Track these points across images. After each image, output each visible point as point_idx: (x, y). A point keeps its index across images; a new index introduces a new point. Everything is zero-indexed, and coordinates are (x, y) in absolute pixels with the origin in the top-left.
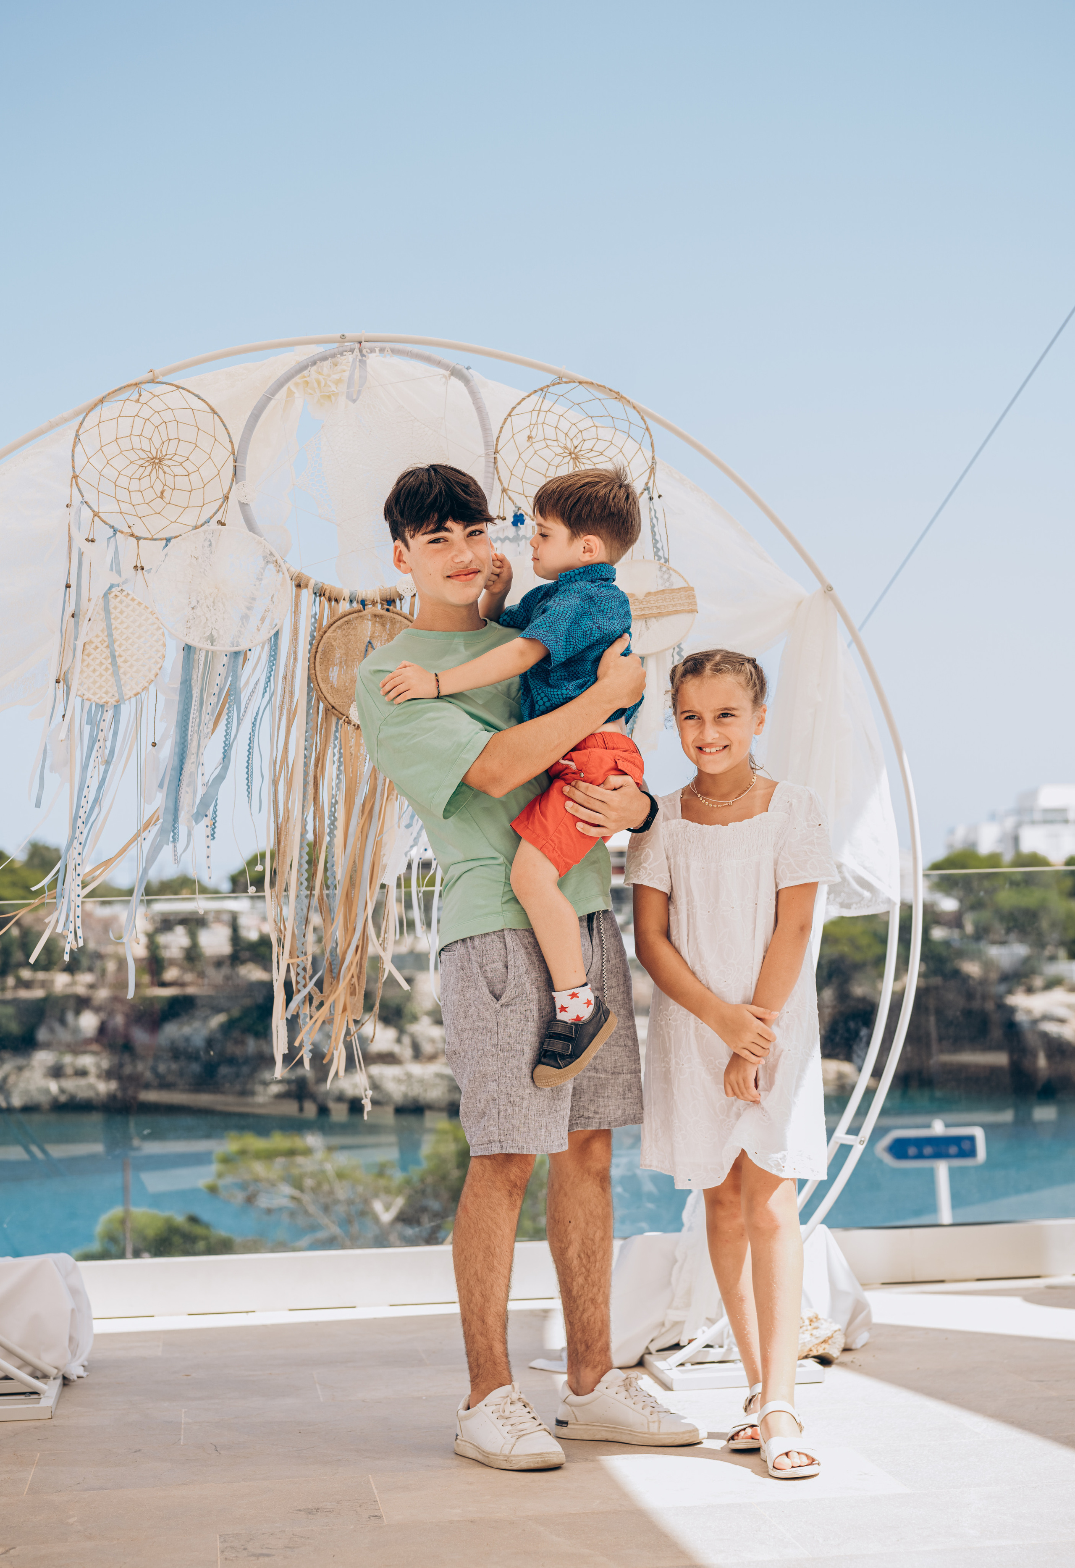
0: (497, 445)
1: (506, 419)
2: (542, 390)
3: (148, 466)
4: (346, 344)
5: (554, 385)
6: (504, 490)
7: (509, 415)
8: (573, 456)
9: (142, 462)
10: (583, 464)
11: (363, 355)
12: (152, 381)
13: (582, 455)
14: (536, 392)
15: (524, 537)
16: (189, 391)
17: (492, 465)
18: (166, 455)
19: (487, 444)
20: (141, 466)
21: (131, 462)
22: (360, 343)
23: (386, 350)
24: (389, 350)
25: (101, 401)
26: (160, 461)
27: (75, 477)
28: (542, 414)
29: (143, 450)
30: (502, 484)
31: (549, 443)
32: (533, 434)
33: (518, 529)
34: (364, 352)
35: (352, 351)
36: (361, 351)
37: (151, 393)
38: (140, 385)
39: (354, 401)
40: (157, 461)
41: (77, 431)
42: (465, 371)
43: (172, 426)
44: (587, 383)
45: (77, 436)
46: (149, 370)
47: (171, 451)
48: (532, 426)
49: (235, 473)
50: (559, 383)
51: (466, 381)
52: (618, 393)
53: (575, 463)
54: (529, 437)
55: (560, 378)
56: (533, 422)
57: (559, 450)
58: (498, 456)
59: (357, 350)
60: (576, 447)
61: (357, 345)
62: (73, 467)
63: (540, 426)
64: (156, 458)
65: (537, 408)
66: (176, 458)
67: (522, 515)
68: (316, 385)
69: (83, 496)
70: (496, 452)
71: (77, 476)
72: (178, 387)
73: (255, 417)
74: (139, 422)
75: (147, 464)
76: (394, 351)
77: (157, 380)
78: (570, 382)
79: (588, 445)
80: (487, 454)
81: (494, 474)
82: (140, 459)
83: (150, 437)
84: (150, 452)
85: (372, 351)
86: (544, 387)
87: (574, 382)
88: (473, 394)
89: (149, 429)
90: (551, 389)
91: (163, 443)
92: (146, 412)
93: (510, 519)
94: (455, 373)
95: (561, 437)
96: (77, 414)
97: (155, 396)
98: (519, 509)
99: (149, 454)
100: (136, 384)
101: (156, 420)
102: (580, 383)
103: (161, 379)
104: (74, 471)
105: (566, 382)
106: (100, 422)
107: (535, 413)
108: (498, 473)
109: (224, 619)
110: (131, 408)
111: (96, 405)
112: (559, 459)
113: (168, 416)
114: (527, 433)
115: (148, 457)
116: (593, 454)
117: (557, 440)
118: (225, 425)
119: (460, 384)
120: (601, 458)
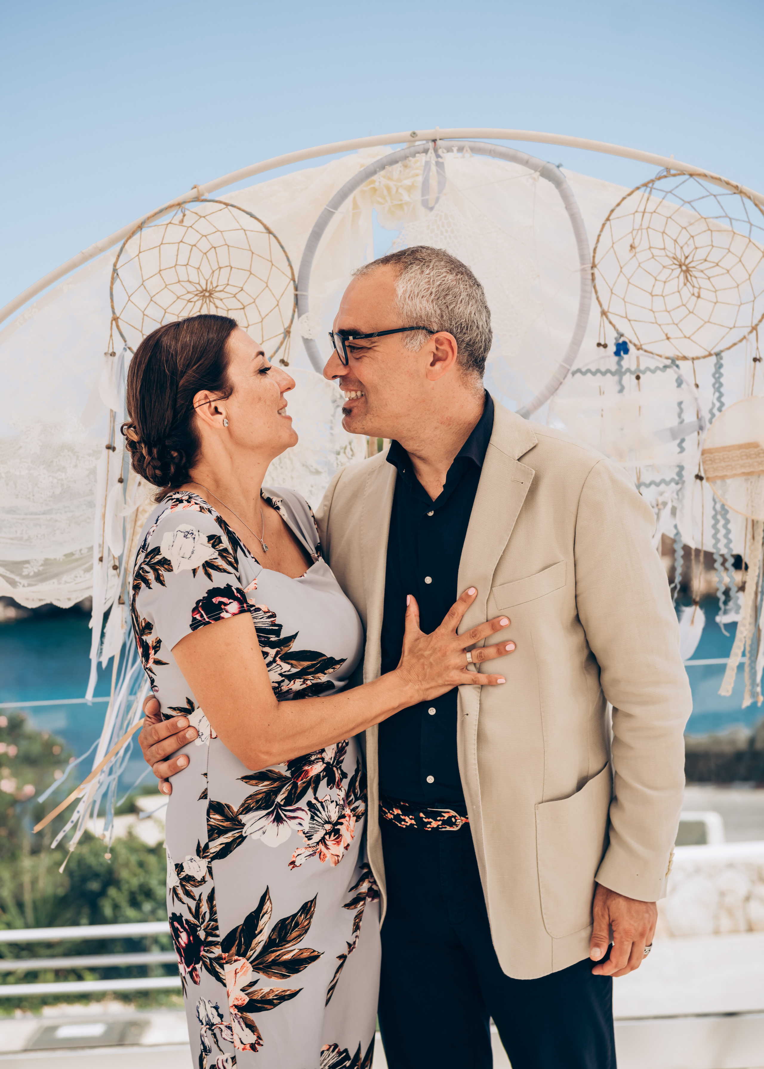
0: (594, 257)
1: (604, 225)
2: (645, 185)
3: (198, 300)
4: (417, 143)
5: (659, 178)
6: (604, 313)
7: (608, 219)
8: (684, 268)
9: (189, 296)
10: (696, 277)
11: (438, 156)
12: (197, 199)
13: (694, 267)
14: (638, 188)
15: (628, 370)
16: (239, 209)
17: (589, 282)
18: (217, 286)
19: (582, 257)
20: (189, 301)
21: (178, 298)
22: (434, 141)
23: (465, 150)
24: (469, 150)
25: (140, 227)
26: (211, 294)
27: (115, 319)
28: (647, 216)
29: (190, 282)
30: (601, 305)
31: (656, 252)
32: (636, 244)
33: (621, 359)
34: (440, 152)
35: (426, 151)
36: (436, 150)
37: (196, 213)
38: (183, 205)
39: (431, 209)
40: (207, 294)
41: (115, 265)
42: (556, 170)
43: (222, 251)
44: (699, 175)
45: (115, 270)
46: (192, 186)
47: (223, 281)
48: (635, 232)
49: (296, 303)
50: (665, 177)
51: (558, 183)
52: (736, 187)
53: (687, 277)
54: (632, 247)
55: (668, 170)
56: (637, 227)
57: (668, 262)
58: (596, 271)
59: (431, 151)
60: (687, 258)
61: (431, 145)
62: (113, 308)
63: (644, 231)
64: (206, 290)
65: (641, 209)
66: (228, 289)
67: (625, 343)
68: (385, 192)
69: (125, 341)
70: (594, 266)
71: (118, 318)
72: (227, 205)
73: (316, 235)
74: (185, 249)
75: (196, 298)
76: (474, 150)
77: (203, 198)
78: (679, 175)
79: (701, 254)
80: (583, 270)
81: (591, 293)
82: (188, 292)
83: (197, 266)
84: (199, 284)
85: (449, 150)
86: (649, 183)
87: (684, 174)
88: (566, 197)
89: (196, 255)
90: (658, 184)
91: (213, 272)
92: (192, 237)
93: (612, 348)
94: (546, 174)
95: (669, 244)
96: (113, 242)
97: (201, 217)
98: (622, 335)
99: (198, 286)
100: (179, 204)
101: (204, 245)
102: (691, 175)
103: (207, 196)
104: (114, 313)
105: (674, 175)
106: (140, 252)
107: (639, 216)
108: (596, 292)
109: (292, 478)
110: (175, 233)
111: (134, 233)
112: (668, 272)
113: (216, 239)
114: (629, 240)
115: (197, 290)
116: (707, 265)
117: (664, 249)
118: (282, 247)
119: (551, 186)
120: (717, 270)
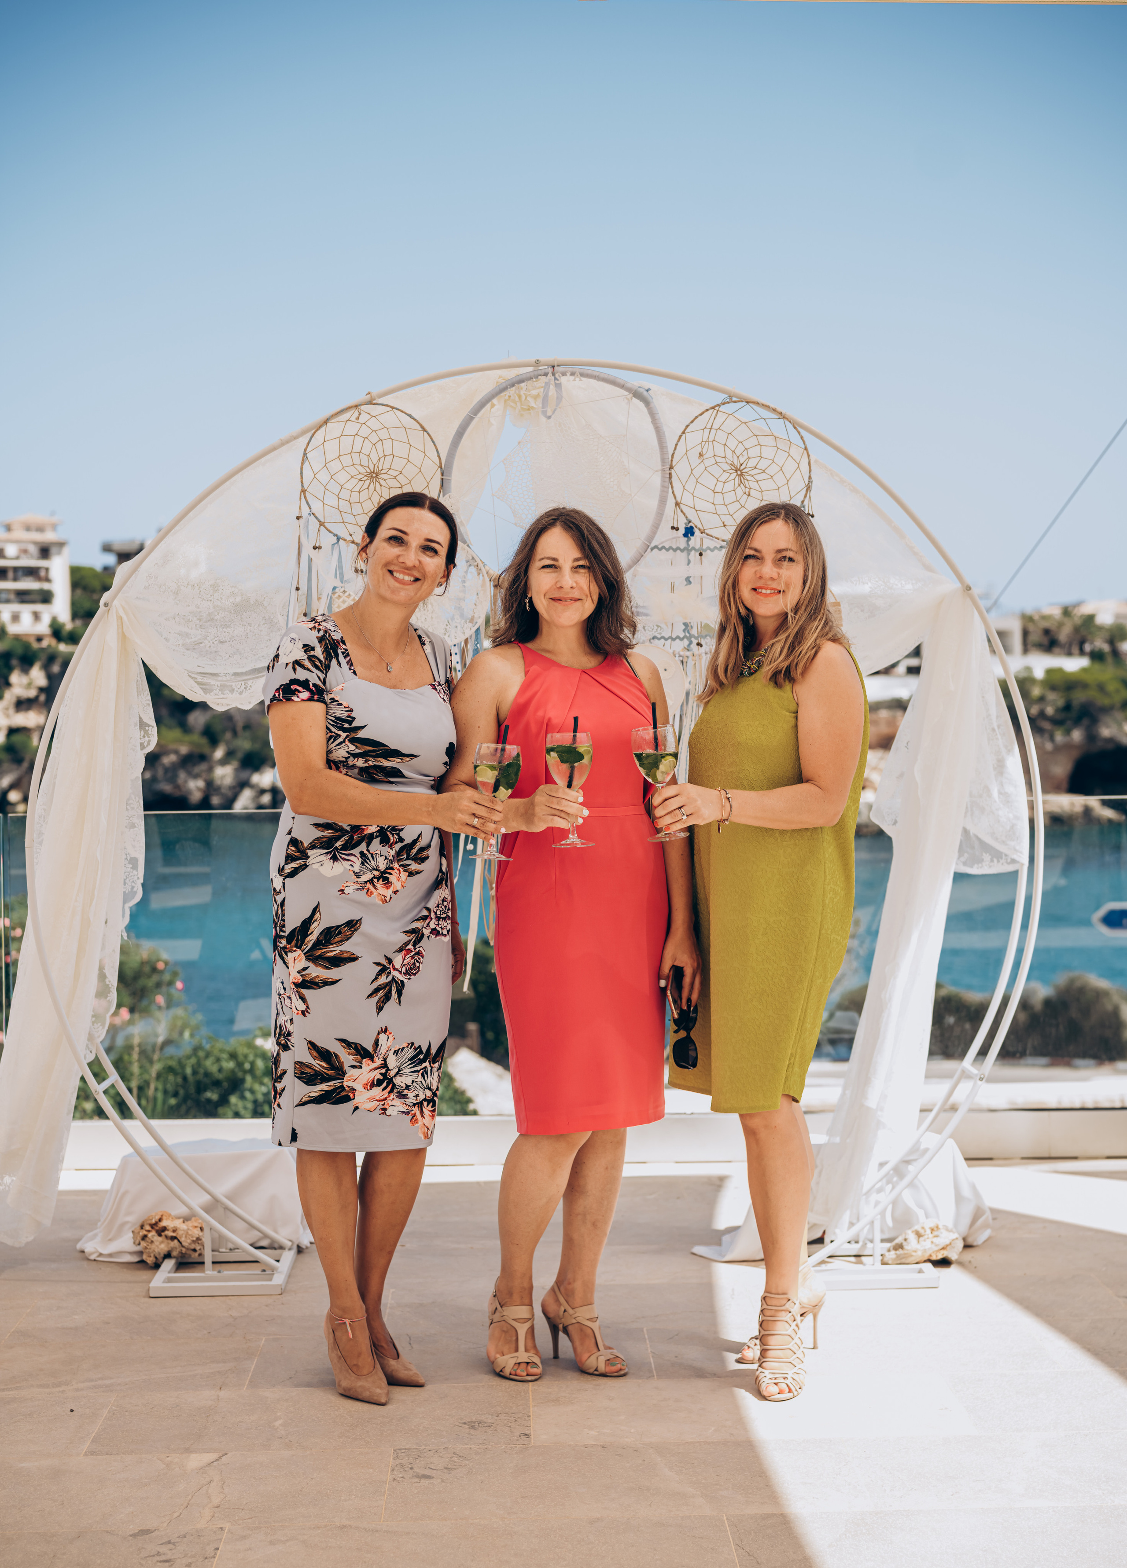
0: (672, 461)
1: (680, 437)
2: (713, 408)
3: (367, 480)
4: (541, 368)
5: (724, 404)
6: (677, 504)
7: (684, 432)
8: (739, 473)
9: (361, 476)
10: (748, 480)
11: (556, 379)
12: (370, 403)
13: (746, 473)
14: (707, 410)
15: (693, 548)
16: (402, 411)
17: (667, 480)
18: (382, 470)
19: (663, 460)
20: (360, 480)
21: (352, 477)
22: (553, 367)
23: (576, 375)
24: (579, 375)
25: (326, 422)
26: (377, 475)
27: (303, 491)
28: (713, 431)
29: (362, 466)
30: (675, 498)
31: (718, 459)
32: (704, 452)
33: (689, 539)
34: (557, 375)
35: (546, 374)
36: (553, 374)
37: (369, 414)
38: (359, 407)
39: (549, 417)
40: (374, 475)
41: (305, 450)
42: (645, 393)
43: (387, 444)
44: (754, 403)
45: (305, 454)
46: (367, 393)
47: (387, 466)
48: (703, 443)
49: (442, 485)
50: (728, 403)
51: (647, 403)
52: (781, 413)
53: (741, 480)
54: (701, 455)
55: (731, 397)
56: (705, 439)
57: (727, 467)
58: (673, 471)
59: (550, 374)
60: (741, 465)
61: (550, 370)
62: (302, 483)
63: (711, 443)
64: (373, 472)
65: (709, 426)
66: (391, 472)
67: (692, 528)
69: (310, 508)
70: (671, 468)
71: (306, 490)
72: (393, 408)
73: (460, 435)
74: (359, 440)
75: (366, 478)
76: (582, 375)
77: (374, 402)
78: (739, 401)
79: (752, 463)
80: (663, 470)
81: (668, 488)
82: (360, 473)
83: (368, 454)
84: (368, 467)
85: (564, 374)
86: (716, 406)
87: (742, 401)
88: (652, 414)
89: (368, 446)
90: (722, 408)
91: (380, 459)
92: (364, 431)
93: (682, 531)
94: (637, 394)
95: (729, 454)
96: (304, 433)
97: (372, 416)
98: (690, 522)
99: (367, 469)
100: (356, 406)
101: (374, 438)
102: (748, 402)
103: (378, 401)
104: (303, 486)
105: (735, 402)
106: (325, 441)
107: (707, 431)
108: (672, 487)
109: (432, 618)
110: (352, 428)
111: (320, 427)
112: (726, 475)
113: (383, 434)
114: (699, 449)
115: (367, 472)
116: (756, 471)
117: (725, 457)
118: (433, 442)
119: (641, 405)
120: (764, 476)
